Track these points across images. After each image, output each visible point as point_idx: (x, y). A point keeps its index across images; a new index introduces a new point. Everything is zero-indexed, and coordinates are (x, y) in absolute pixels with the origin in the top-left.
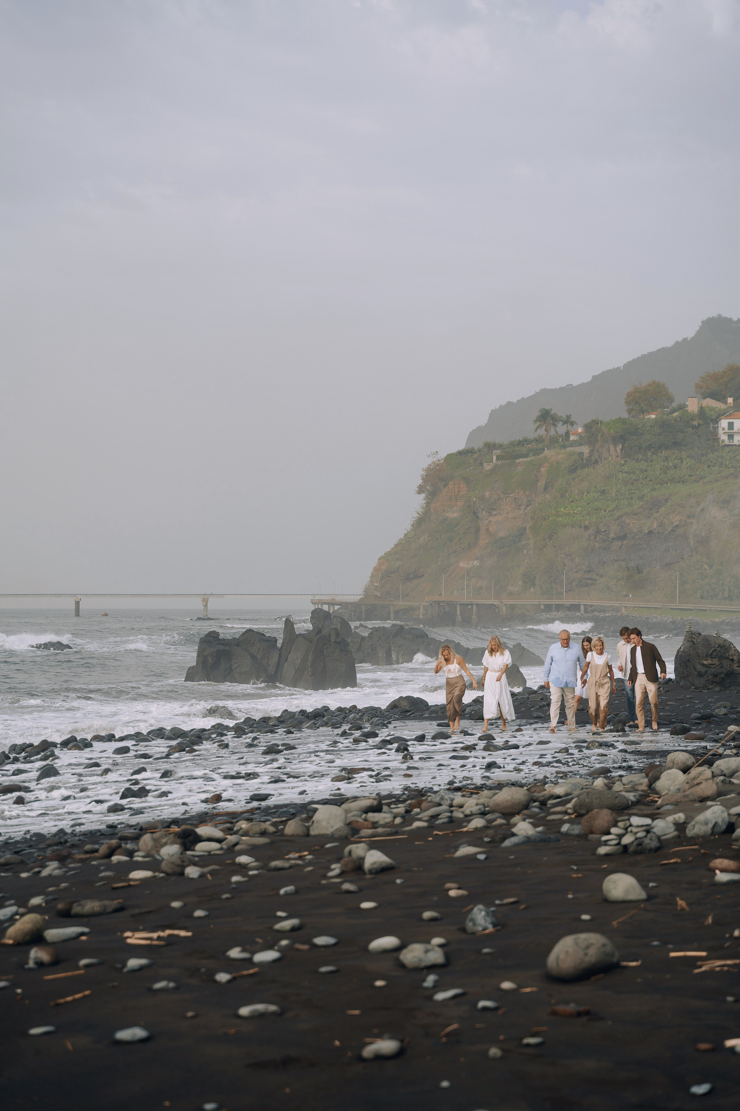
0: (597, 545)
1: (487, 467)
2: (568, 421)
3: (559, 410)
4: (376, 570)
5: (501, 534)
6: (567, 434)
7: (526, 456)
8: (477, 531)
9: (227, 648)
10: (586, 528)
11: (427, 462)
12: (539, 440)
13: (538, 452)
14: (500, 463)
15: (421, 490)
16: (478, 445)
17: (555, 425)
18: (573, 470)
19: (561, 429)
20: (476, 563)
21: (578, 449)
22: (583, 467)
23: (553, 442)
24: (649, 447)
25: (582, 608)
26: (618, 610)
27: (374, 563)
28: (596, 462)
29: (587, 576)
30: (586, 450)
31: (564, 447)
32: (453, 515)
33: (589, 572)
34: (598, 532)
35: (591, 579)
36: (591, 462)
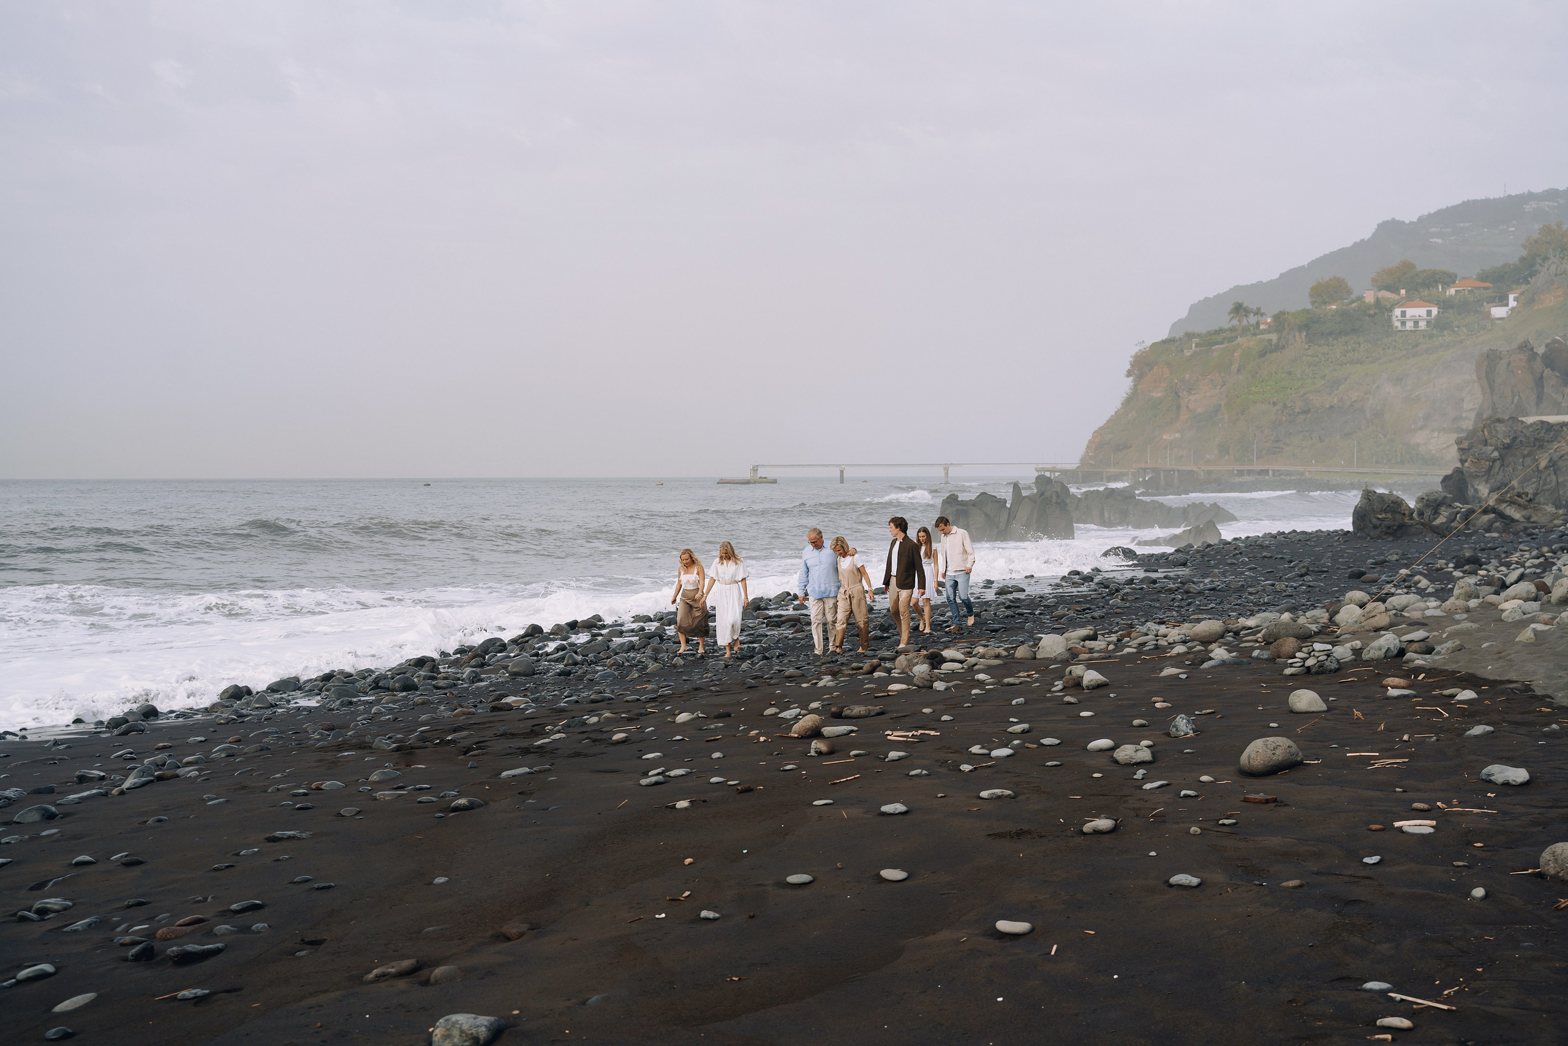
0: (1284, 419)
1: (1187, 353)
2: (1258, 312)
3: (1250, 303)
4: (1090, 442)
5: (1200, 410)
6: (1258, 324)
7: (1222, 343)
8: (1179, 407)
9: (965, 508)
10: (1274, 404)
11: (1135, 350)
12: (1232, 329)
13: (1231, 340)
14: (1198, 349)
15: (1129, 374)
16: (1179, 335)
17: (1246, 316)
18: (1263, 354)
19: (1253, 320)
20: (1177, 435)
21: (1267, 337)
22: (1272, 351)
23: (1245, 330)
24: (1330, 334)
25: (1271, 472)
26: (1302, 474)
27: (1089, 436)
28: (1283, 347)
29: (1275, 445)
30: (1274, 337)
31: (1255, 335)
32: (1157, 394)
33: (1277, 441)
34: (1285, 407)
35: (1278, 448)
36: (1279, 348)
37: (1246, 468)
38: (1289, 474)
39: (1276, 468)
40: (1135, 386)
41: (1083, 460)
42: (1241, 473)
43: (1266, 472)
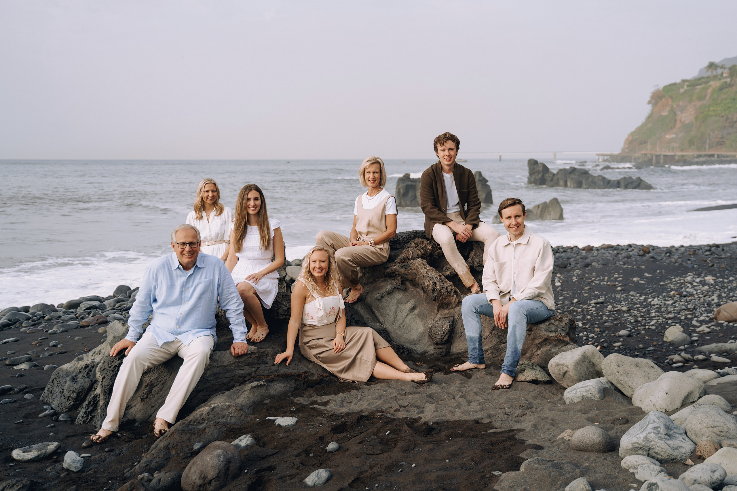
0: (727, 125)
1: (682, 91)
2: (723, 67)
3: (718, 62)
4: (627, 140)
5: (687, 122)
6: (722, 74)
7: (701, 84)
8: (675, 121)
10: (723, 117)
11: (653, 90)
12: (708, 77)
13: (707, 83)
14: (688, 88)
15: (649, 102)
16: (678, 81)
17: (716, 69)
18: (722, 89)
19: (719, 71)
20: (674, 136)
21: (725, 80)
22: (726, 87)
23: (715, 77)
25: (716, 156)
27: (626, 137)
28: (733, 85)
29: (721, 140)
30: (728, 80)
31: (720, 79)
32: (665, 113)
33: (722, 138)
35: (723, 141)
36: (730, 85)
37: (703, 153)
38: (727, 156)
39: (719, 153)
40: (653, 109)
41: (623, 150)
42: (699, 156)
43: (713, 156)
